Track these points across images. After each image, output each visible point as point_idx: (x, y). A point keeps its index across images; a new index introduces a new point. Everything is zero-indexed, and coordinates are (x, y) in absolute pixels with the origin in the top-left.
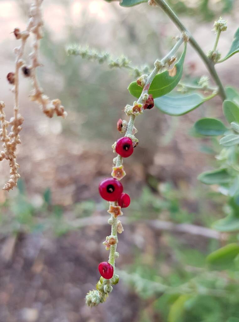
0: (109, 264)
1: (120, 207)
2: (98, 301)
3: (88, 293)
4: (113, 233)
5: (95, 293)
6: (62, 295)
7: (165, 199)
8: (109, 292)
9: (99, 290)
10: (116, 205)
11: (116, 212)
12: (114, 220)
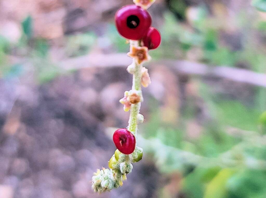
0: (129, 132)
1: (146, 49)
2: (111, 186)
3: (95, 173)
4: (135, 86)
5: (106, 174)
6: (46, 166)
7: (196, 31)
8: (128, 173)
9: (113, 170)
10: (140, 46)
11: (141, 56)
12: (137, 67)
